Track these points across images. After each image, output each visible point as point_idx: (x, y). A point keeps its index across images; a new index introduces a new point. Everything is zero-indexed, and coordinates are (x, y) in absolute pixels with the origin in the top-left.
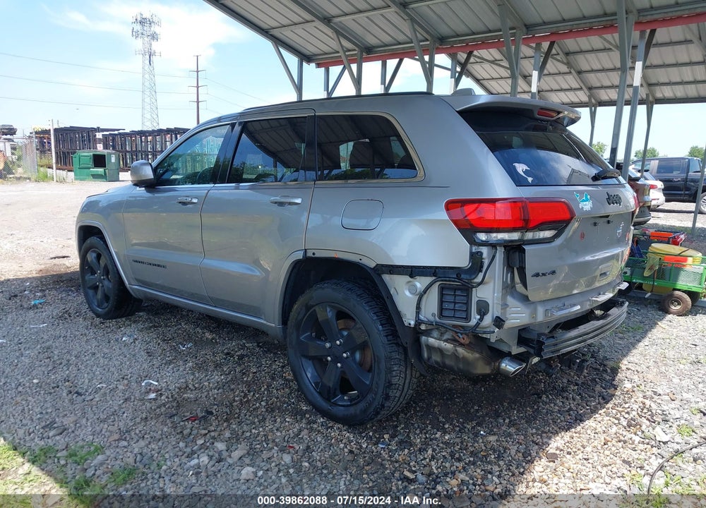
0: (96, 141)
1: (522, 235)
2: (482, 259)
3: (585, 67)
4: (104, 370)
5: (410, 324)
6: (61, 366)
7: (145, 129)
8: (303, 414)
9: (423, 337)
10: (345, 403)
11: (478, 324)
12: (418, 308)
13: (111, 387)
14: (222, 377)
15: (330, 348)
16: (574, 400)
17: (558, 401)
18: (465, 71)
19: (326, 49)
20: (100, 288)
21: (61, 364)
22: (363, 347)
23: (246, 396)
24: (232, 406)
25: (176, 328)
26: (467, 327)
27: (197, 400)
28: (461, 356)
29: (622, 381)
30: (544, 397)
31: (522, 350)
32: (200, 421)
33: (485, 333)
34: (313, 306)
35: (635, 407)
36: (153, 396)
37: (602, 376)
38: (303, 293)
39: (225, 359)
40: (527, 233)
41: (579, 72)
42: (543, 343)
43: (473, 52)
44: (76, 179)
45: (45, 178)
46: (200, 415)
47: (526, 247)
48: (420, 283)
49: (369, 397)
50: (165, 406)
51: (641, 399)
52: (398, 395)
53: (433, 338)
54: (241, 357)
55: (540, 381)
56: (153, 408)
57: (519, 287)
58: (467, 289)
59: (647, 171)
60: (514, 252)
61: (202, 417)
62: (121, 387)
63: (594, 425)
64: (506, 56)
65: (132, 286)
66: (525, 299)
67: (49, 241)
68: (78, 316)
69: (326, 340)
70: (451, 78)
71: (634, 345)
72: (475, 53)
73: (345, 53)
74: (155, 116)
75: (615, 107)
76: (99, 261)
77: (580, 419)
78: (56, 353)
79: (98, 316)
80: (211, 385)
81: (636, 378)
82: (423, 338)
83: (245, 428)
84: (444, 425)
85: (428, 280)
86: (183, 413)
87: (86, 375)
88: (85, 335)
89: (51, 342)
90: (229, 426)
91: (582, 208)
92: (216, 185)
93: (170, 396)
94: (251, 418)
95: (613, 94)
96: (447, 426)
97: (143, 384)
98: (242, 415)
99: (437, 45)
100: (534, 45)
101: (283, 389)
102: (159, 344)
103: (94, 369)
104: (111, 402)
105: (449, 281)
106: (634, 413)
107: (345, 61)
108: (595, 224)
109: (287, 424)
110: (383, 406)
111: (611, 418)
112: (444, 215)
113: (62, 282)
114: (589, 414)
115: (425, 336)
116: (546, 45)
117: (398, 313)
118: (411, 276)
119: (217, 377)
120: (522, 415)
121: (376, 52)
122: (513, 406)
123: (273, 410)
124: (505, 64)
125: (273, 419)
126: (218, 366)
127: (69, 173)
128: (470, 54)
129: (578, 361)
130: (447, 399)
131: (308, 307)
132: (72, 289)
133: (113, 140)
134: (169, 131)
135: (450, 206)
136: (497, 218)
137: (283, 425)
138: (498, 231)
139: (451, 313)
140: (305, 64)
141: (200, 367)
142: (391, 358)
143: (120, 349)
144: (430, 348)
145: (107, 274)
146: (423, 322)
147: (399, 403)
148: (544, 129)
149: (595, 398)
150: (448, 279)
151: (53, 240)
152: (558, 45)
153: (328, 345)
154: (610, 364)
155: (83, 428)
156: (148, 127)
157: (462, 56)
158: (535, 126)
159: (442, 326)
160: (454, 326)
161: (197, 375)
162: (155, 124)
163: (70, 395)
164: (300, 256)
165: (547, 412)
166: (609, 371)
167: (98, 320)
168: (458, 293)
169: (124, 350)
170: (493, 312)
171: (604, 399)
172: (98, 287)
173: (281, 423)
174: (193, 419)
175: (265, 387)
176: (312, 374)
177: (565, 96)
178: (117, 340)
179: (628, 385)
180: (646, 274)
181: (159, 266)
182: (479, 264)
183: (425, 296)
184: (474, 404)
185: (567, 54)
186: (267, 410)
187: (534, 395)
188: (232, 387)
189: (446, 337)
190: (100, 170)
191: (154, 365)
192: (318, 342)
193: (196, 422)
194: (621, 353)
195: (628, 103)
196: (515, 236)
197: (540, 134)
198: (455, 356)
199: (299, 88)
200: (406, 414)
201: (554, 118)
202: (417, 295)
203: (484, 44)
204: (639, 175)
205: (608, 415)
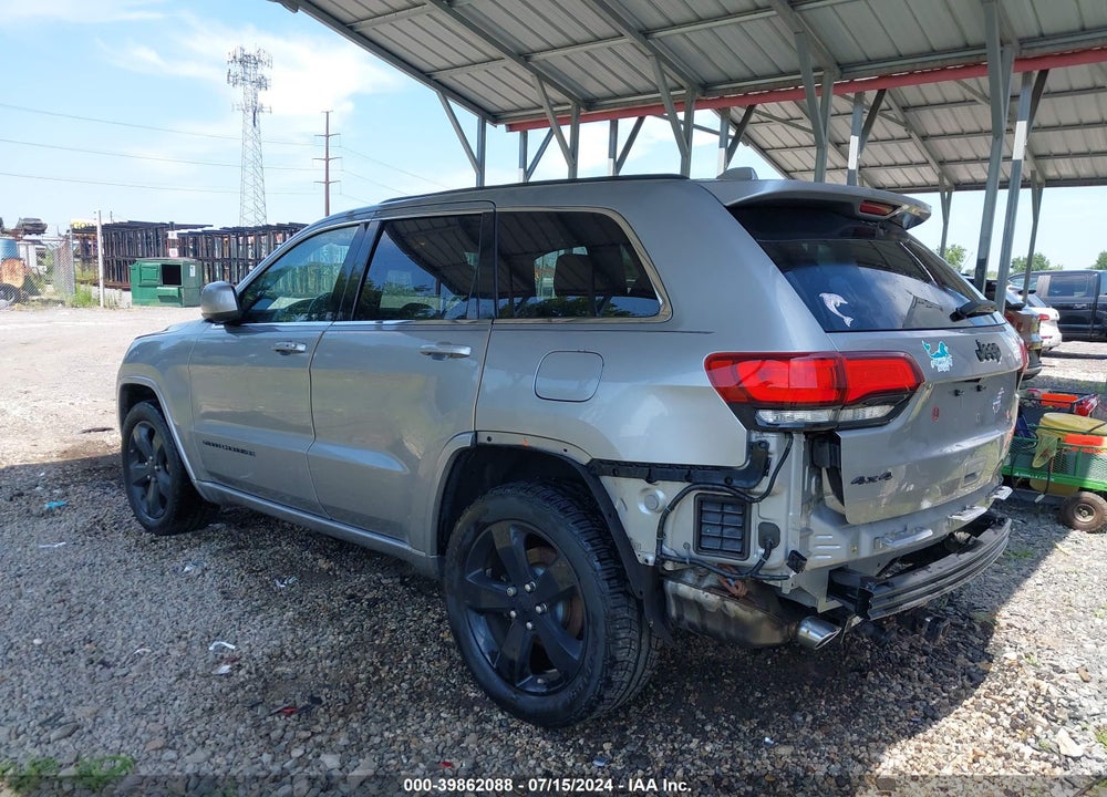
0: (167, 243)
1: (836, 416)
2: (768, 453)
3: (933, 129)
4: (150, 622)
5: (647, 561)
6: (81, 615)
7: (245, 224)
8: (469, 705)
9: (670, 582)
10: (538, 690)
11: (761, 564)
12: (661, 534)
13: (156, 652)
14: (341, 638)
15: (514, 596)
16: (921, 680)
17: (895, 683)
18: (743, 135)
19: (523, 102)
20: (152, 484)
21: (81, 611)
22: (570, 596)
23: (376, 671)
24: (354, 689)
25: (271, 551)
26: (743, 567)
27: (296, 677)
28: (733, 615)
29: (999, 647)
30: (871, 676)
31: (835, 604)
32: (300, 716)
33: (772, 578)
34: (486, 525)
35: (1024, 694)
36: (225, 669)
37: (966, 638)
38: (473, 502)
39: (347, 606)
40: (844, 411)
41: (924, 138)
42: (871, 595)
43: (754, 106)
44: (134, 303)
45: (87, 302)
46: (300, 704)
47: (841, 435)
48: (664, 492)
49: (579, 682)
50: (243, 687)
51: (1033, 680)
52: (627, 678)
53: (685, 583)
54: (373, 603)
55: (863, 647)
56: (224, 690)
57: (831, 500)
58: (743, 504)
59: (1032, 292)
60: (822, 444)
61: (304, 708)
62: (175, 653)
63: (955, 726)
64: (807, 109)
65: (203, 483)
66: (840, 520)
67: (84, 403)
68: (116, 529)
69: (509, 583)
70: (720, 147)
71: (1018, 583)
72: (759, 107)
73: (551, 109)
74: (261, 205)
75: (984, 192)
76: (151, 440)
77: (931, 716)
78: (74, 592)
79: (148, 529)
80: (321, 652)
81: (1023, 642)
82: (670, 584)
83: (374, 728)
84: (703, 726)
85: (678, 487)
86: (273, 700)
87: (119, 632)
88: (125, 561)
89: (68, 574)
90: (346, 724)
91: (936, 367)
92: (336, 323)
93: (253, 670)
94: (383, 711)
95: (979, 172)
96: (708, 728)
97: (211, 648)
98: (369, 705)
99: (698, 96)
100: (852, 95)
101: (439, 661)
102: (242, 578)
103: (133, 622)
104: (156, 680)
105: (713, 489)
106: (1022, 704)
107: (552, 121)
108: (957, 393)
109: (442, 722)
110: (601, 698)
111: (984, 715)
112: (702, 379)
113: (97, 471)
114: (946, 706)
115: (673, 580)
116: (871, 95)
117: (627, 542)
118: (649, 480)
119: (331, 638)
120: (833, 708)
121: (602, 107)
122: (820, 691)
123: (420, 699)
124: (807, 124)
125: (419, 713)
126: (334, 617)
127: (125, 293)
128: (750, 110)
129: (928, 620)
130: (710, 680)
131: (479, 526)
132: (112, 482)
133: (195, 242)
134: (281, 228)
135: (714, 363)
136: (794, 385)
137: (436, 724)
138: (794, 407)
139: (716, 544)
140: (489, 126)
141: (305, 619)
142: (614, 619)
143: (179, 586)
144: (681, 600)
145: (164, 462)
146: (668, 558)
147: (628, 692)
148: (871, 235)
149: (956, 677)
150: (710, 486)
151: (90, 401)
152: (891, 94)
153: (511, 591)
154: (980, 616)
155: (106, 724)
156: (250, 221)
157: (738, 113)
158: (856, 230)
159: (699, 565)
160: (721, 566)
161: (300, 633)
162: (261, 217)
163: (91, 667)
164: (466, 442)
165: (876, 702)
166: (978, 628)
167: (147, 536)
168: (728, 509)
169: (186, 588)
170: (787, 543)
171: (971, 678)
172: (148, 482)
173: (433, 720)
174: (289, 711)
175: (410, 656)
176: (486, 640)
177: (901, 174)
178: (175, 571)
179: (1011, 655)
180: (1037, 463)
181: (243, 451)
182: (763, 462)
183: (672, 515)
184: (754, 689)
185: (905, 109)
186: (411, 697)
187: (853, 671)
188: (356, 655)
189: (707, 582)
190: (173, 289)
191: (231, 614)
192: (495, 586)
193: (293, 716)
194: (997, 597)
195: (1004, 185)
196: (824, 416)
197: (864, 242)
198: (723, 614)
199: (479, 164)
200: (641, 707)
201: (888, 217)
202: (659, 512)
203: (773, 94)
204: (1020, 299)
205: (978, 708)
